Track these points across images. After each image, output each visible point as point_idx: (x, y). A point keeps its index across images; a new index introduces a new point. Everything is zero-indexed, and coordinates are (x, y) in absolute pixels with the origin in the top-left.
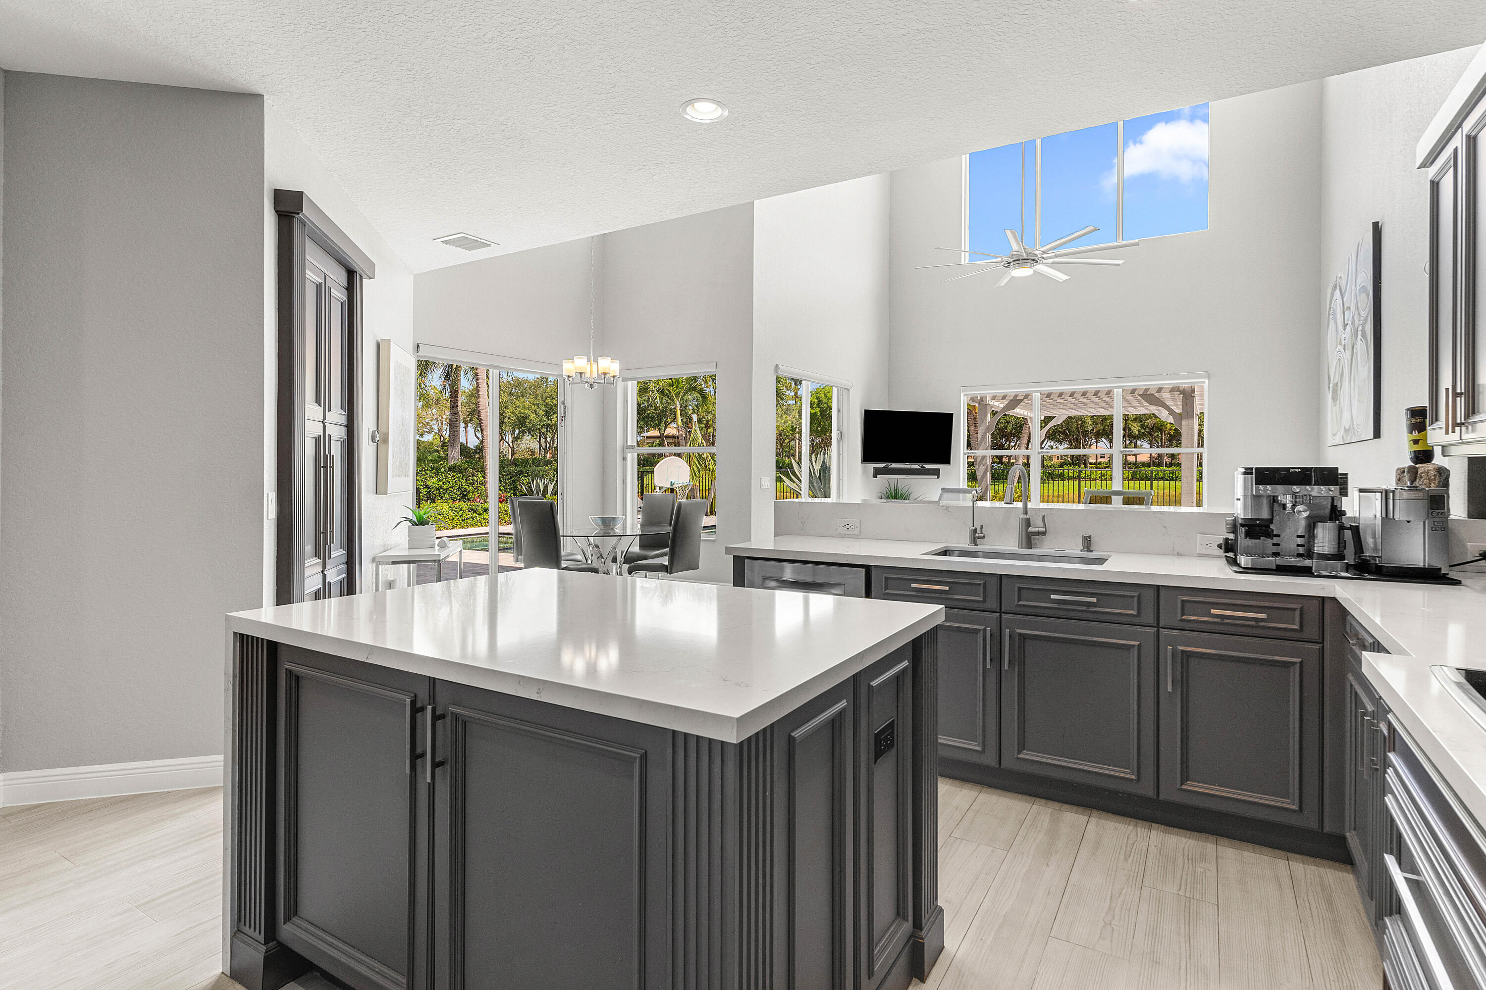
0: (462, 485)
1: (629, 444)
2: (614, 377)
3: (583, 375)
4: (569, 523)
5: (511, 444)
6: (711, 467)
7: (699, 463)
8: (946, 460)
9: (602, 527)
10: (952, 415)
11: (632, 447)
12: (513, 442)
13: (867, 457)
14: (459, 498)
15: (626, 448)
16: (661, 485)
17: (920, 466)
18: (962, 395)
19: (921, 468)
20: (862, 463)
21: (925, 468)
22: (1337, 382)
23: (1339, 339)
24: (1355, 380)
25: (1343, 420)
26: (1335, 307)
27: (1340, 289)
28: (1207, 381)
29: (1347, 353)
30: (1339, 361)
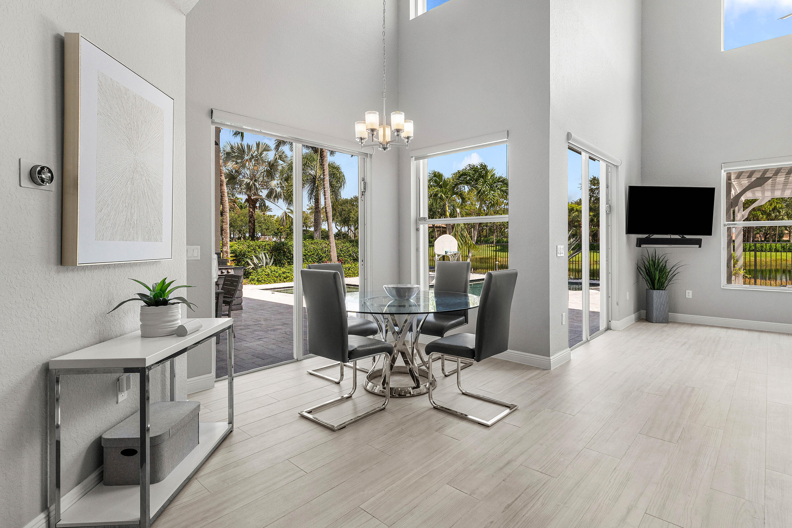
0: (319, 253)
1: (422, 216)
2: (408, 138)
3: (375, 133)
4: (369, 290)
5: (354, 232)
6: (469, 242)
7: (462, 239)
8: (708, 232)
9: (397, 298)
10: (712, 190)
11: (424, 219)
12: (355, 230)
13: (630, 230)
14: (317, 261)
15: (419, 220)
16: (439, 254)
17: (681, 237)
18: (723, 171)
19: (682, 238)
20: (626, 234)
21: (686, 238)
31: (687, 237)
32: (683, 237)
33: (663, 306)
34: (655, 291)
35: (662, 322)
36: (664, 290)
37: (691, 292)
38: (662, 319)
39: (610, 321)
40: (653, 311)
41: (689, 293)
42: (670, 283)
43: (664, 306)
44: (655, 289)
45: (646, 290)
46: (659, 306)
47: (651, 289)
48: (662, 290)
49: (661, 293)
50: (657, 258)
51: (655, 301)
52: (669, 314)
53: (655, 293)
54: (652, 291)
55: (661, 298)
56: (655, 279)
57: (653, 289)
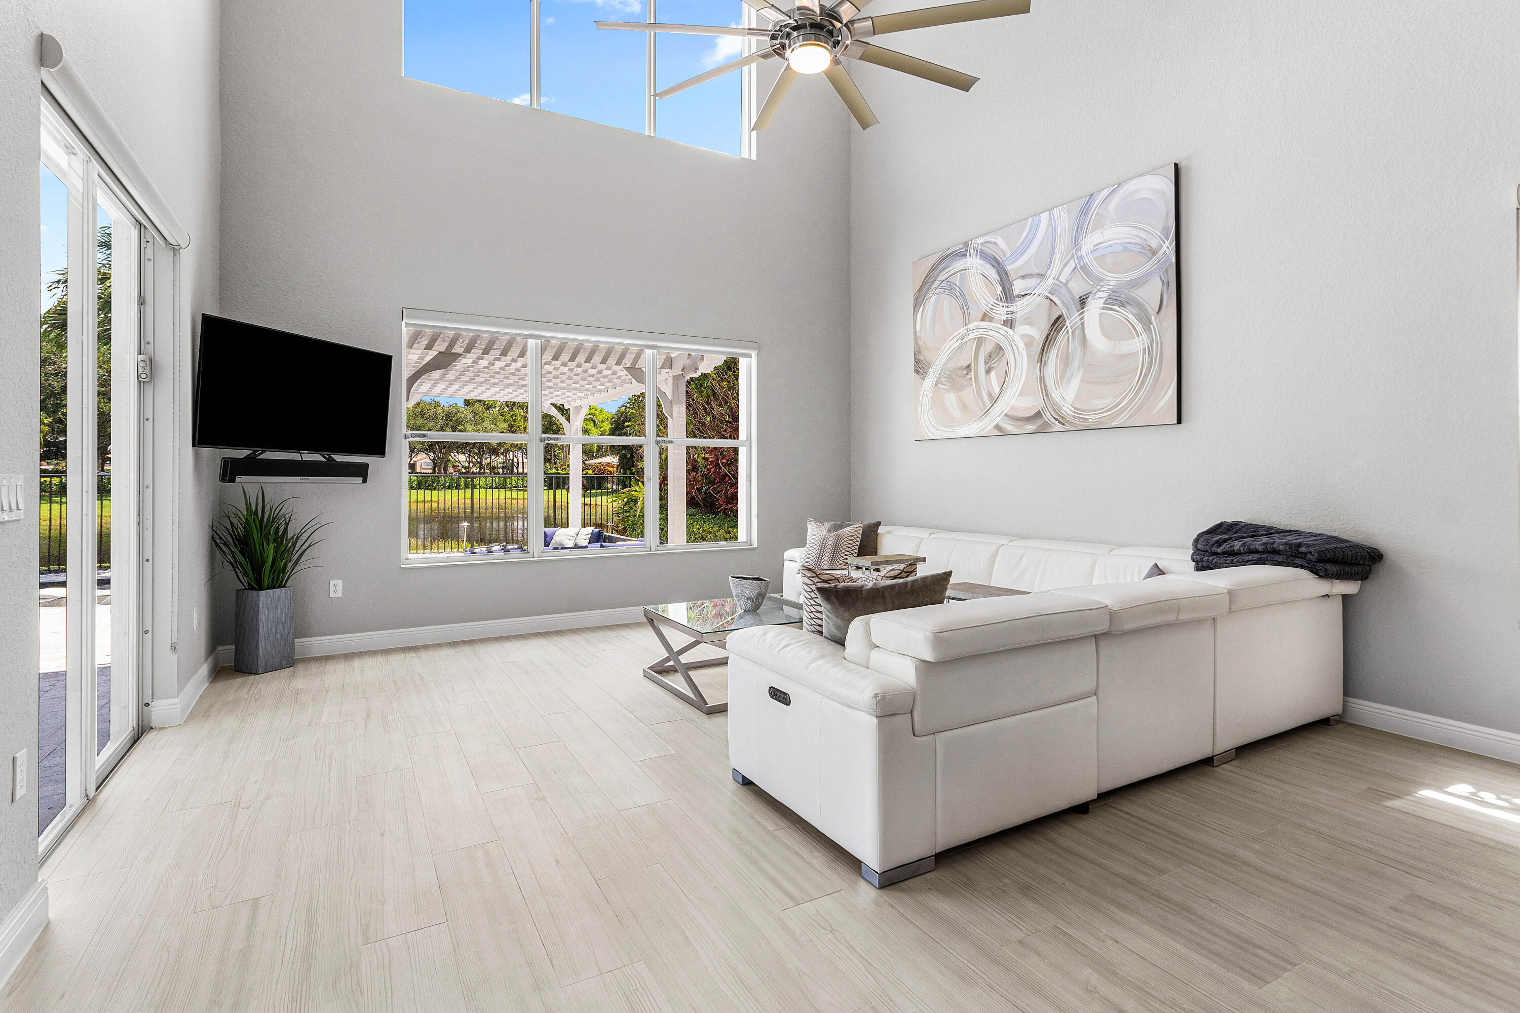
8: (379, 449)
13: (203, 435)
17: (325, 458)
18: (406, 323)
19: (328, 461)
20: (194, 446)
21: (335, 460)
22: (969, 365)
23: (975, 313)
24: (1066, 360)
25: (1002, 407)
26: (957, 279)
27: (984, 256)
28: (754, 354)
29: (1022, 329)
30: (980, 341)
31: (340, 458)
32: (330, 459)
33: (281, 627)
34: (263, 593)
35: (279, 666)
36: (284, 586)
37: (340, 583)
38: (279, 660)
39: (147, 705)
40: (258, 642)
41: (335, 586)
42: (297, 568)
43: (284, 628)
44: (261, 589)
45: (237, 594)
46: (274, 630)
47: (252, 588)
48: (279, 587)
49: (277, 596)
50: (267, 509)
51: (262, 618)
52: (296, 640)
53: (261, 598)
54: (255, 593)
55: (276, 607)
56: (264, 562)
57: (257, 588)
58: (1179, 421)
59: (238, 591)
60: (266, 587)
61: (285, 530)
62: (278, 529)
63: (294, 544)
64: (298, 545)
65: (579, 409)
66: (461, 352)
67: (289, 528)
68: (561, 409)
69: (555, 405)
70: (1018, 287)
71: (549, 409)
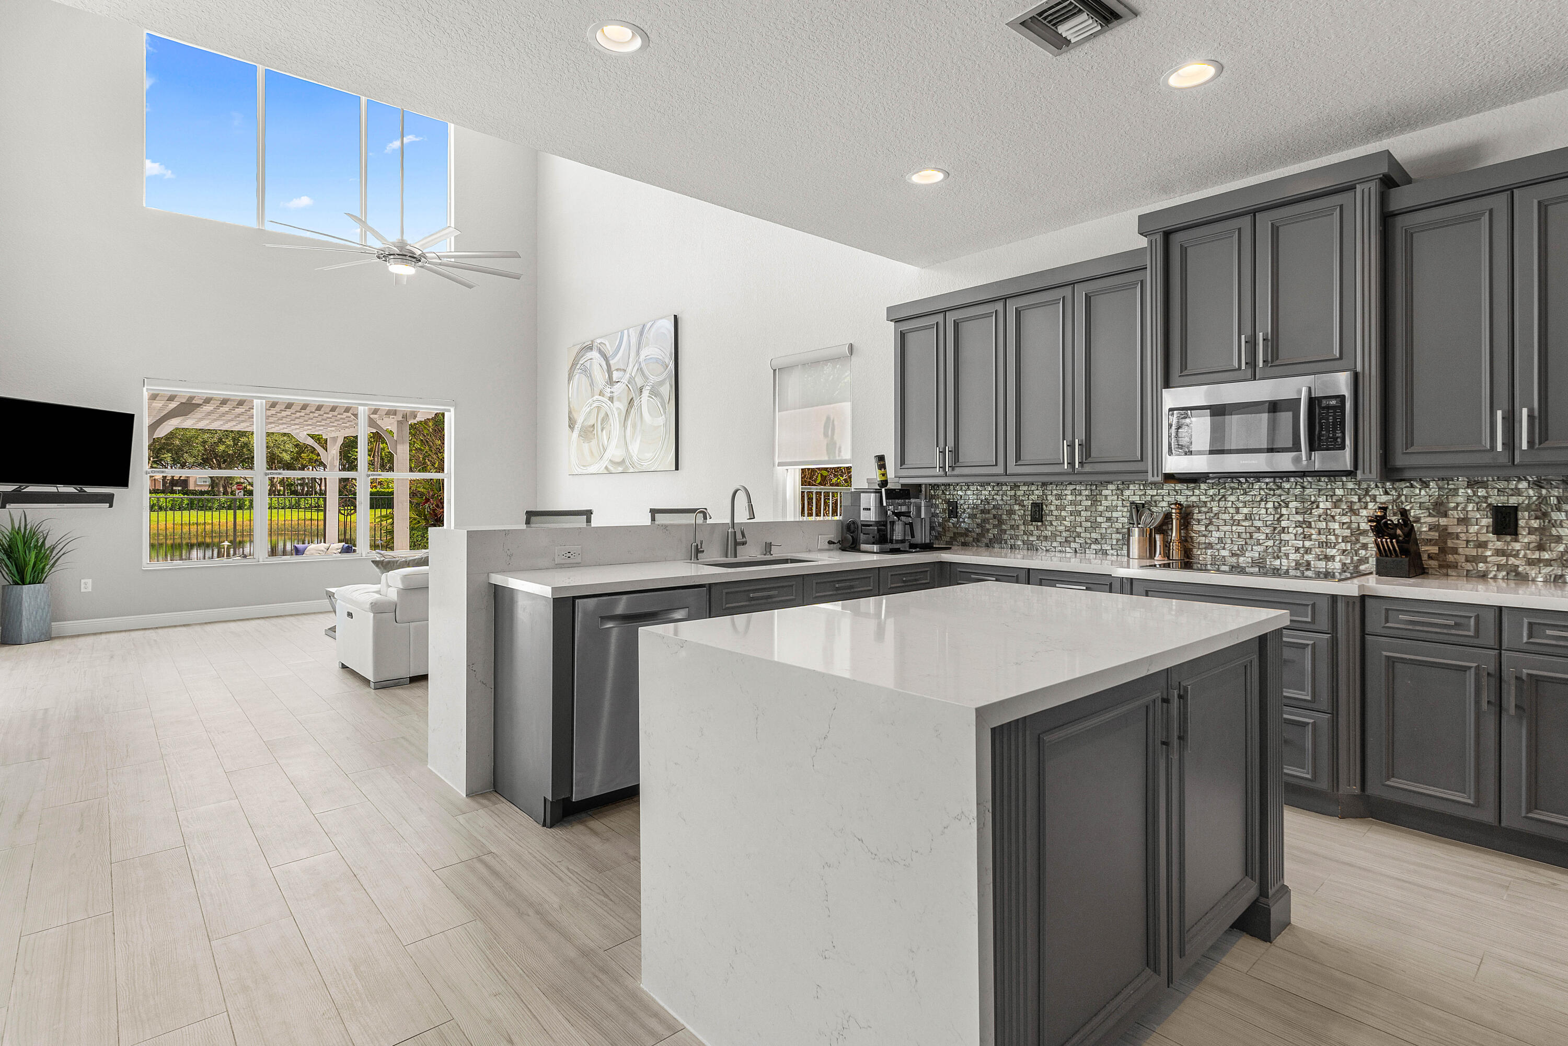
8: (123, 481)
17: (77, 489)
18: (145, 389)
19: (79, 491)
21: (86, 492)
22: (594, 425)
23: (597, 391)
24: (634, 426)
25: (608, 455)
26: (588, 364)
27: (600, 352)
28: (452, 409)
29: (617, 404)
30: (599, 408)
31: (89, 490)
32: (82, 491)
33: (41, 612)
34: (25, 587)
35: (39, 640)
36: (43, 582)
37: (90, 581)
38: (38, 636)
40: (21, 622)
41: (85, 584)
42: (53, 570)
43: (43, 612)
44: (24, 584)
46: (34, 614)
47: (17, 584)
48: (39, 583)
49: (37, 589)
50: (28, 527)
51: (25, 604)
52: (53, 623)
53: (24, 590)
54: (19, 587)
55: (36, 597)
56: (26, 565)
57: (20, 582)
58: (677, 468)
59: (4, 587)
60: (28, 583)
61: (43, 542)
62: (37, 541)
63: (52, 552)
64: (54, 554)
65: (335, 439)
66: (201, 403)
67: (46, 541)
68: (317, 438)
69: (312, 437)
70: (616, 375)
71: (306, 439)
